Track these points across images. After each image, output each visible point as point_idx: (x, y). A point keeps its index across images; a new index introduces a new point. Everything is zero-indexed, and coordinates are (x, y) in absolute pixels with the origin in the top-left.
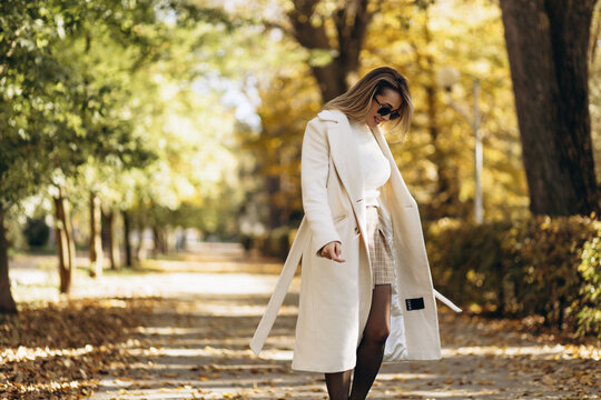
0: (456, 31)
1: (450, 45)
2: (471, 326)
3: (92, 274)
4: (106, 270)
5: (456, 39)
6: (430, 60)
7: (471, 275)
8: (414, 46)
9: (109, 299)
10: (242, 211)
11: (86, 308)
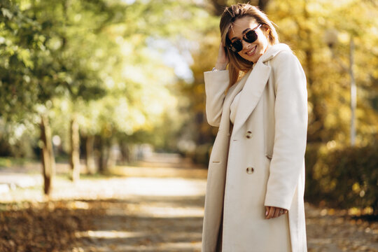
0: (326, 12)
1: (322, 21)
2: (360, 230)
3: (71, 179)
4: (82, 175)
5: (326, 18)
6: (308, 31)
7: (356, 187)
8: (297, 23)
9: (75, 200)
10: (179, 135)
11: (56, 210)
